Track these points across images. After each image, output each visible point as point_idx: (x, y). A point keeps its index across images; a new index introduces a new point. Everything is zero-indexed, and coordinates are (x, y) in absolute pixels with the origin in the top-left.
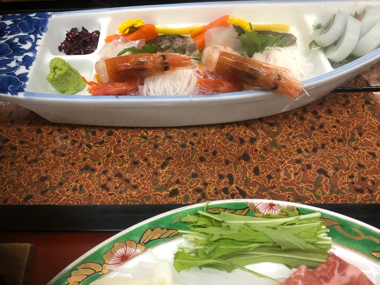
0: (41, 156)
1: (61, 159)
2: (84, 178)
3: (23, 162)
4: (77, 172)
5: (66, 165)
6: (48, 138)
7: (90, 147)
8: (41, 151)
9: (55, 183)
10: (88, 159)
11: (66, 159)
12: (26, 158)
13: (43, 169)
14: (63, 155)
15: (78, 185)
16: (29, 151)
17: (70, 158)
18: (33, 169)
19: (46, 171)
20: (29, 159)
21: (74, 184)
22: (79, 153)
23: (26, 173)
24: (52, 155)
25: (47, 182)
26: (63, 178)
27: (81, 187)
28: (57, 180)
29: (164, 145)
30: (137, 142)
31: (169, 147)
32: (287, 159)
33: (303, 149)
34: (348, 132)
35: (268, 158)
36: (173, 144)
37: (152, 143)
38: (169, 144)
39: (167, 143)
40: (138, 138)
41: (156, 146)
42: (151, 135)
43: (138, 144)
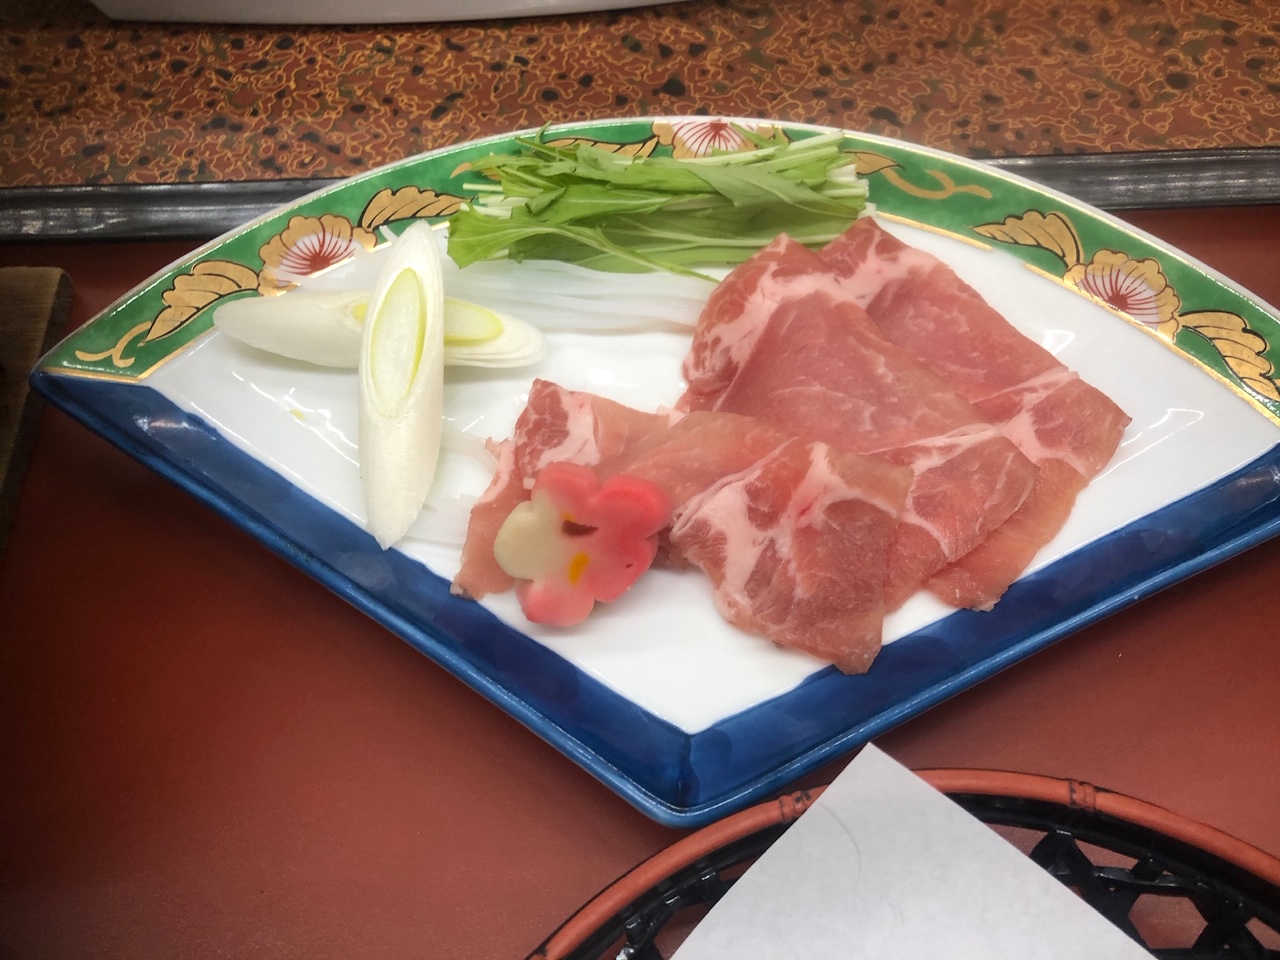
0: (81, 100)
1: (142, 106)
2: (211, 147)
3: (31, 114)
4: (190, 133)
5: (157, 118)
6: (101, 57)
7: (227, 76)
8: (83, 89)
9: (126, 160)
10: (222, 104)
11: (157, 104)
12: (38, 104)
13: (90, 131)
14: (148, 95)
15: (194, 163)
16: (46, 88)
17: (169, 102)
18: (61, 128)
19: (99, 133)
20: (47, 108)
21: (181, 160)
22: (193, 90)
23: (41, 139)
24: (116, 97)
25: (105, 159)
26: (149, 148)
27: (202, 166)
28: (131, 153)
29: (442, 65)
30: (362, 62)
31: (457, 71)
32: (788, 88)
33: (834, 67)
34: (965, 26)
35: (736, 88)
36: (468, 63)
37: (407, 62)
38: (456, 64)
39: (450, 61)
40: (367, 52)
41: (417, 70)
42: (404, 45)
43: (366, 65)
